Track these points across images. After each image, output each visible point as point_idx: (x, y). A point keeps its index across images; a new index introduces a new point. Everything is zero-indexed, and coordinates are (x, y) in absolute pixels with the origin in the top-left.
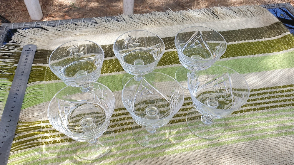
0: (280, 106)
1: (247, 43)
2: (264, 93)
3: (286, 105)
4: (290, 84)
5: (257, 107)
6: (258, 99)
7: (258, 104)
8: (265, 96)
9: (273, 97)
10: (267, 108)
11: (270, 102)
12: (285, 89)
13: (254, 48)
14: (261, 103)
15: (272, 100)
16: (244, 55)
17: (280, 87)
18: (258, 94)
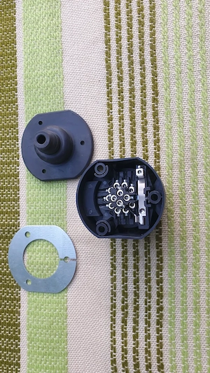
2: (119, 66)
3: (153, 34)
5: (149, 92)
6: (131, 84)
7: (143, 89)
9: (130, 51)
10: (155, 74)
11: (142, 63)
14: (142, 82)
15: (136, 58)
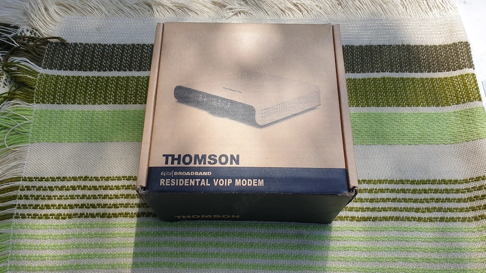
0: (397, 219)
1: (393, 79)
4: (432, 178)
8: (382, 197)
12: (421, 187)
13: (401, 92)
16: (378, 105)
17: (413, 182)
18: (370, 191)
